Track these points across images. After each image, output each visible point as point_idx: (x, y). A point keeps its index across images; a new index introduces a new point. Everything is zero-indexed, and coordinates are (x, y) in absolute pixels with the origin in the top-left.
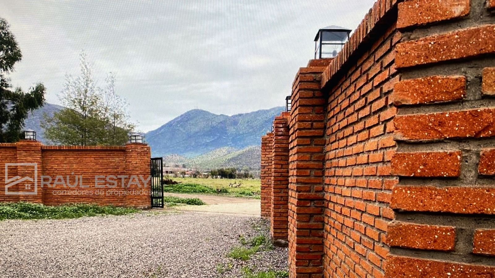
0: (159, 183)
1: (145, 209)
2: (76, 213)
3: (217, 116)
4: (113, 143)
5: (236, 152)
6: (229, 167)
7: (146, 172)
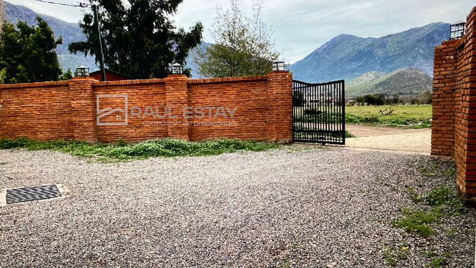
0: (302, 112)
1: (285, 144)
2: (217, 150)
3: (365, 39)
4: (258, 73)
5: (384, 77)
6: (376, 93)
7: (287, 103)
